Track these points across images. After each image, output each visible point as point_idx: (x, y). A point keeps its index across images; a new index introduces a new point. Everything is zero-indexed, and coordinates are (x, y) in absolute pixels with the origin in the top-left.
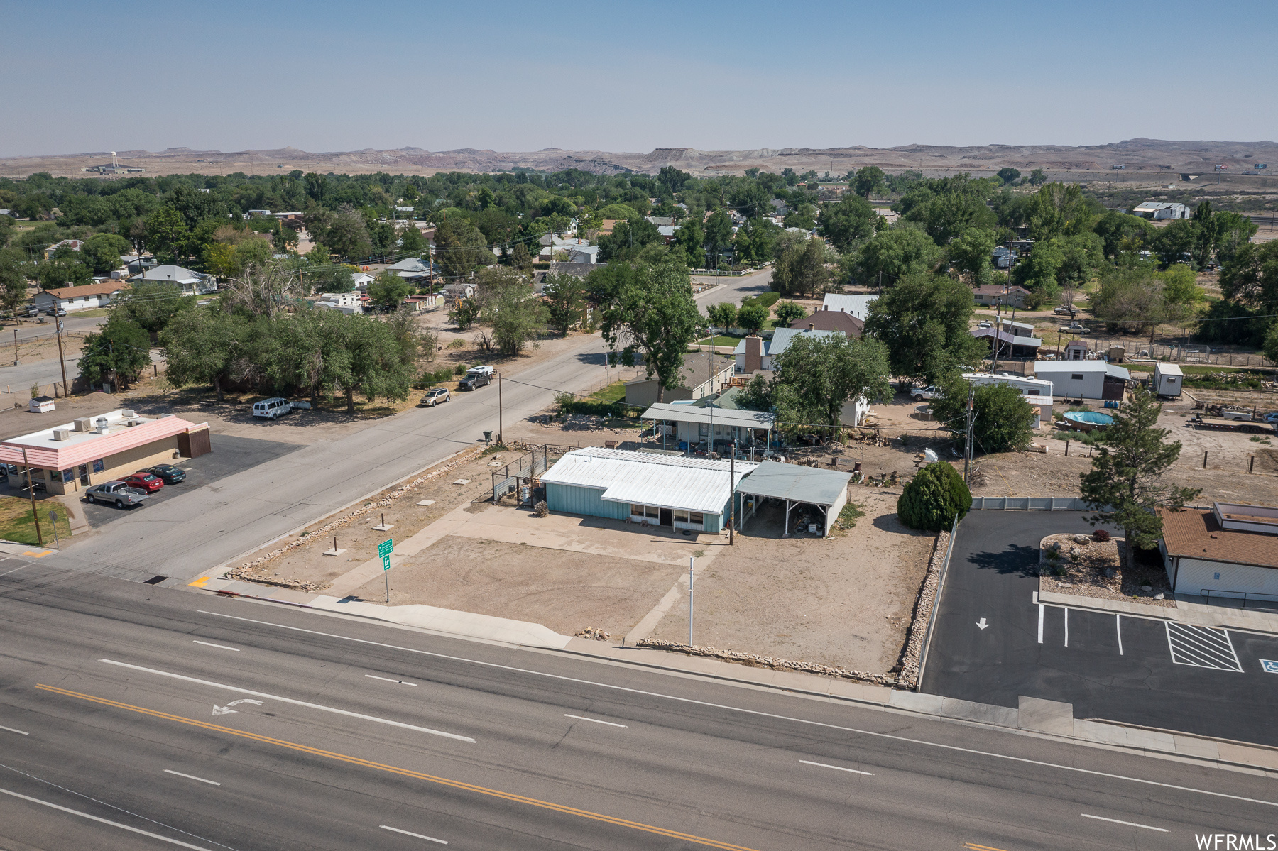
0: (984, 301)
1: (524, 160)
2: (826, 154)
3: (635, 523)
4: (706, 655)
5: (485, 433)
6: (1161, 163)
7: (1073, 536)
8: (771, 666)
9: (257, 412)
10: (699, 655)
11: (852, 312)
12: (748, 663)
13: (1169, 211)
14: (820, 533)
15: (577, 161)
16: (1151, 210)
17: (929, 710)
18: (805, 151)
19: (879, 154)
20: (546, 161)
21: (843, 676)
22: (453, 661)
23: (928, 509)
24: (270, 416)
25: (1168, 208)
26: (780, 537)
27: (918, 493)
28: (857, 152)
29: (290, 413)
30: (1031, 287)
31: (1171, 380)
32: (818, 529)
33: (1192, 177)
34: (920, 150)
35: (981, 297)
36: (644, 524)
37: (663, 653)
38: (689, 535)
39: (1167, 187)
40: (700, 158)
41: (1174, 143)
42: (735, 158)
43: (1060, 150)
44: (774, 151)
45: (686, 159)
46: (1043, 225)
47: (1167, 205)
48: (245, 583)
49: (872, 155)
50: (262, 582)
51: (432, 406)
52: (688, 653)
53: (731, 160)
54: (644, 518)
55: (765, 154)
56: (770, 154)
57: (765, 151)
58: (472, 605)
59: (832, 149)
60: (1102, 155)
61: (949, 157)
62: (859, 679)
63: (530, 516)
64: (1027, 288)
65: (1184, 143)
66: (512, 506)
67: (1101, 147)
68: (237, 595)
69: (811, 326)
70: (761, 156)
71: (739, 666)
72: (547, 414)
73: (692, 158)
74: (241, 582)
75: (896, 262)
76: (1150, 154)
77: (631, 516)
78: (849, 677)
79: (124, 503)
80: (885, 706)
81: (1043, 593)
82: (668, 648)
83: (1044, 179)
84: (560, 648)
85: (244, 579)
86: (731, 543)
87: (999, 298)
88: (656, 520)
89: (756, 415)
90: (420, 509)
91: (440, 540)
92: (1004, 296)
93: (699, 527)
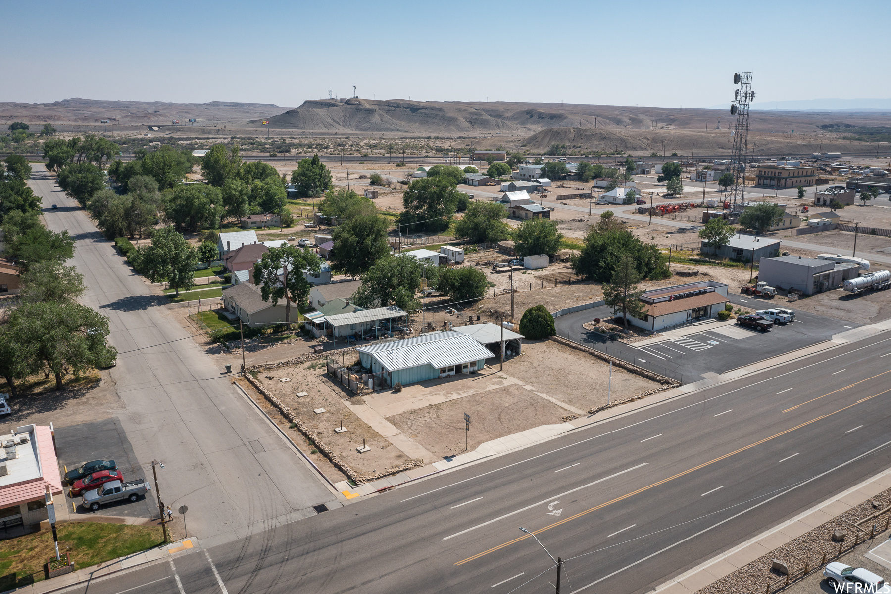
0: (258, 225)
3: (444, 377)
4: (617, 405)
5: (227, 367)
7: (589, 323)
8: (639, 398)
10: (614, 406)
12: (631, 401)
14: (514, 354)
21: (656, 391)
31: (460, 253)
32: (512, 351)
33: (156, 129)
35: (255, 223)
38: (474, 374)
39: (147, 135)
43: (25, 107)
48: (378, 481)
50: (387, 475)
52: (611, 407)
54: (447, 373)
60: (61, 111)
62: (665, 390)
63: (393, 393)
71: (630, 404)
74: (373, 483)
78: (658, 391)
79: (139, 495)
81: (631, 344)
82: (602, 409)
83: (55, 131)
84: (574, 427)
85: (372, 479)
86: (502, 369)
87: (266, 222)
88: (453, 373)
89: (388, 309)
90: (326, 415)
91: (390, 421)
92: (268, 221)
93: (475, 368)
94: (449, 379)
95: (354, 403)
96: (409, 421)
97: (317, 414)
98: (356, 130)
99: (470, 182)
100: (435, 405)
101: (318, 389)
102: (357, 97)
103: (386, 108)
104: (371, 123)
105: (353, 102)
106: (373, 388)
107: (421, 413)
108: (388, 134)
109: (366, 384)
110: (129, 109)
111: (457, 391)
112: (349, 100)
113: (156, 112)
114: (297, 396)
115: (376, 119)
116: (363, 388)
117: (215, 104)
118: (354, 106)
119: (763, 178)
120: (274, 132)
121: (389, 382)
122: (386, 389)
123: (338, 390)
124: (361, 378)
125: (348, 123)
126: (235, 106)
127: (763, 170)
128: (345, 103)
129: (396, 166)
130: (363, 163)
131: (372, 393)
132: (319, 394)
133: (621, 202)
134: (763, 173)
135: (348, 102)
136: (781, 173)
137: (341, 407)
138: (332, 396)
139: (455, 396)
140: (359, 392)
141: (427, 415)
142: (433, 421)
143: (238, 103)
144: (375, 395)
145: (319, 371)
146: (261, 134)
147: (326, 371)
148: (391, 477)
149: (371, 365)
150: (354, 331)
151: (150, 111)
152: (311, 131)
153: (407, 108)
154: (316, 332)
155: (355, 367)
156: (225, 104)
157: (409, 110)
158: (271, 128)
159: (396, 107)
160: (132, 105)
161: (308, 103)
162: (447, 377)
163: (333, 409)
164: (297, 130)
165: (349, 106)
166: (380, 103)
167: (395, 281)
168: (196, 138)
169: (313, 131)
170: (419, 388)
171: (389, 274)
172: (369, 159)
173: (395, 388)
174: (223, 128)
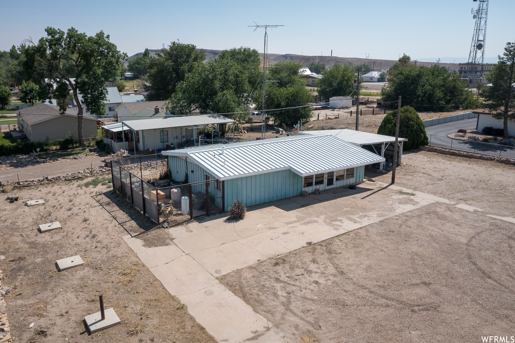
3: (310, 194)
7: (455, 134)
54: (315, 187)
77: (304, 189)
86: (392, 182)
89: (210, 117)
90: (80, 273)
91: (230, 286)
93: (351, 181)
94: (318, 196)
95: (149, 244)
96: (278, 286)
97: (59, 270)
100: (320, 244)
101: (86, 216)
106: (191, 213)
107: (298, 263)
109: (178, 205)
111: (348, 215)
114: (39, 230)
116: (170, 213)
119: (463, 72)
121: (219, 201)
122: (214, 214)
123: (122, 215)
124: (168, 197)
127: (464, 66)
131: (188, 222)
132: (84, 225)
133: (376, 80)
134: (464, 68)
136: (477, 68)
137: (119, 252)
138: (107, 228)
139: (348, 226)
140: (161, 220)
141: (313, 267)
142: (334, 282)
144: (194, 225)
145: (102, 188)
147: (112, 189)
149: (187, 175)
150: (165, 144)
153: (211, 53)
154: (115, 144)
155: (162, 182)
157: (212, 54)
163: (98, 256)
167: (217, 84)
170: (274, 211)
171: (210, 76)
173: (232, 212)
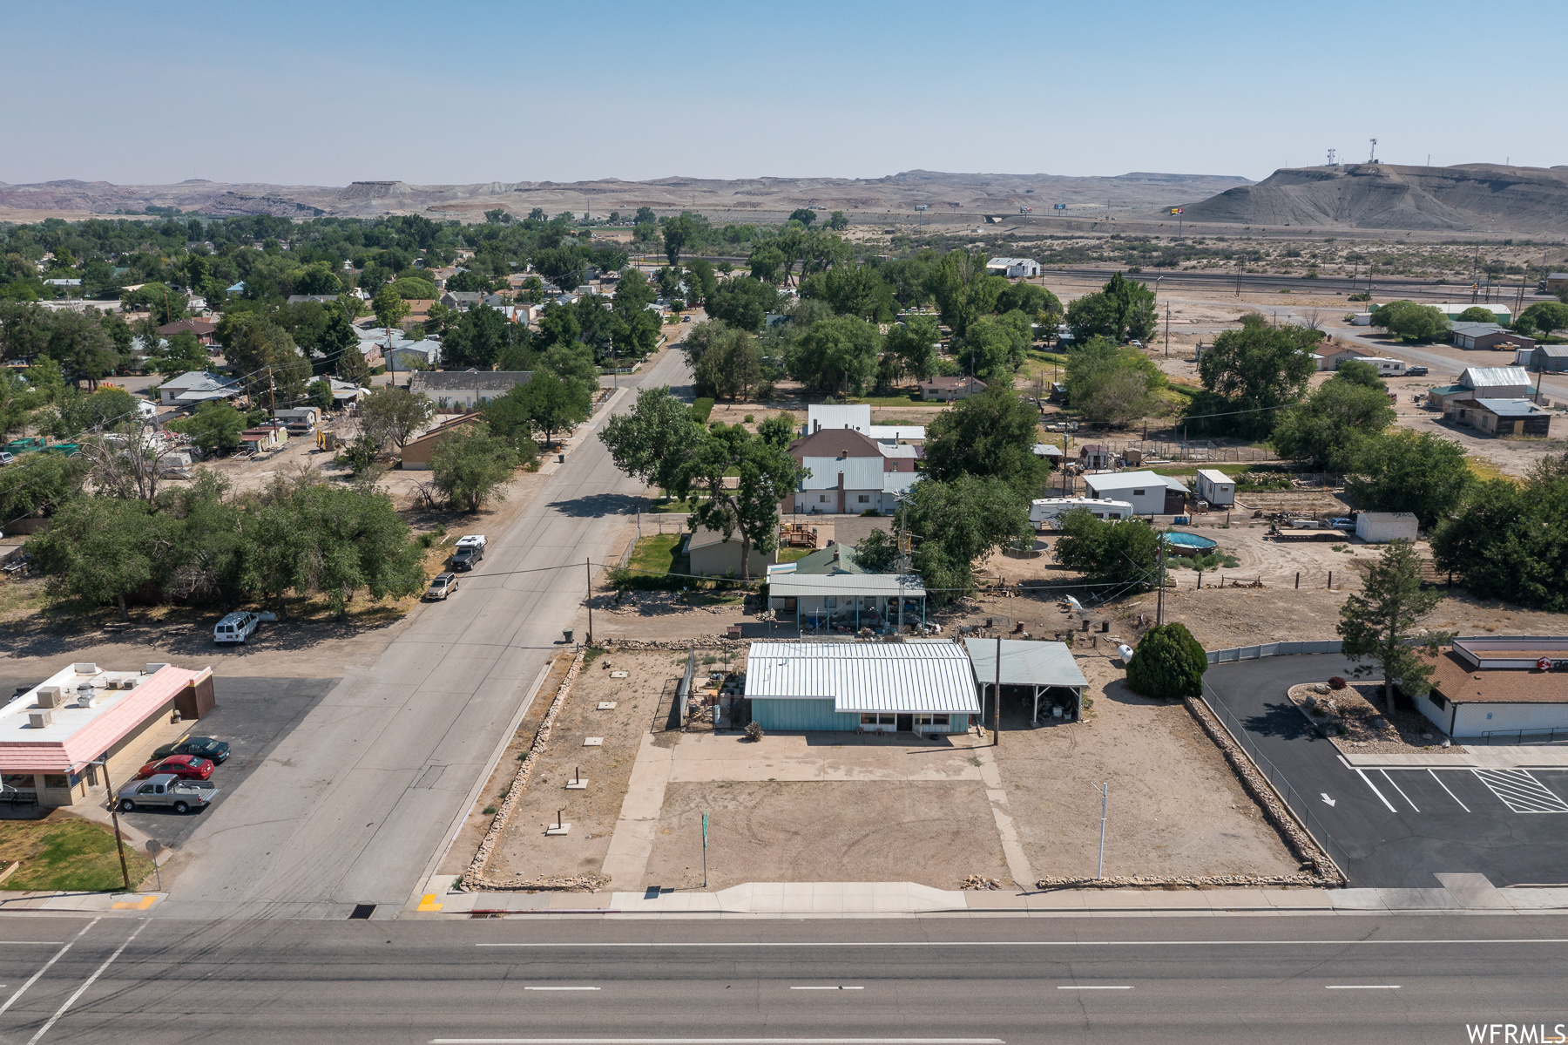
0: (940, 395)
1: (160, 196)
2: (574, 189)
3: (867, 732)
4: (1120, 886)
5: (565, 633)
6: (947, 200)
7: (1312, 685)
8: (1195, 886)
9: (221, 637)
10: (1112, 887)
11: (858, 428)
12: (1168, 887)
13: (1021, 267)
14: (1068, 717)
15: (242, 198)
16: (1003, 267)
17: (1374, 905)
18: (547, 186)
19: (639, 190)
20: (193, 198)
21: (1270, 884)
22: (868, 948)
23: (1171, 676)
24: (241, 639)
25: (1020, 264)
26: (1029, 727)
27: (1157, 659)
28: (611, 186)
29: (257, 630)
30: (984, 377)
31: (1224, 488)
32: (1065, 711)
33: (997, 220)
34: (685, 184)
35: (935, 391)
36: (879, 733)
37: (1072, 892)
38: (936, 739)
39: (976, 231)
40: (413, 194)
41: (952, 176)
42: (459, 194)
43: (839, 184)
44: (508, 185)
45: (395, 196)
46: (968, 303)
47: (1019, 260)
48: (493, 894)
49: (630, 191)
50: (520, 888)
51: (445, 599)
52: (1100, 887)
53: (455, 197)
54: (878, 726)
55: (497, 189)
56: (503, 189)
57: (496, 186)
58: (799, 871)
59: (580, 183)
60: (885, 191)
61: (720, 193)
62: (1286, 884)
63: (741, 741)
64: (980, 378)
65: (963, 176)
66: (707, 731)
67: (881, 181)
68: (503, 912)
69: (845, 452)
70: (493, 192)
71: (1161, 892)
72: (602, 595)
73: (403, 194)
74: (485, 894)
75: (847, 357)
76: (934, 188)
77: (861, 725)
78: (1276, 884)
79: (190, 805)
80: (1334, 909)
81: (1347, 756)
82: (1076, 886)
83: (845, 222)
84: (964, 907)
85: (490, 888)
86: (996, 743)
87: (955, 392)
88: (893, 728)
90: (592, 752)
91: (668, 791)
92: (960, 389)
93: (941, 728)
94: (879, 738)
95: (655, 742)
98: (1358, 225)
99: (1461, 341)
100: (780, 783)
101: (642, 702)
102: (1376, 161)
103: (1436, 182)
104: (1393, 213)
105: (1363, 172)
108: (1418, 234)
110: (988, 188)
112: (1357, 167)
113: (1028, 192)
114: (598, 706)
115: (1406, 204)
116: (701, 718)
117: (1133, 178)
118: (1364, 178)
120: (1192, 229)
122: (739, 730)
123: (666, 710)
125: (1347, 212)
126: (1168, 181)
128: (1349, 173)
129: (1350, 300)
130: (1288, 292)
132: (629, 711)
135: (1354, 171)
137: (629, 743)
140: (682, 723)
143: (1175, 176)
146: (1167, 231)
148: (523, 894)
151: (1020, 191)
152: (1262, 226)
156: (1152, 178)
157: (1487, 184)
158: (1186, 220)
159: (1458, 180)
160: (997, 180)
161: (1283, 176)
162: (874, 733)
163: (614, 743)
164: (1235, 225)
165: (1355, 179)
166: (1424, 173)
168: (1052, 237)
169: (1265, 227)
170: (802, 740)
172: (1318, 284)
173: (747, 733)
174: (1104, 221)
